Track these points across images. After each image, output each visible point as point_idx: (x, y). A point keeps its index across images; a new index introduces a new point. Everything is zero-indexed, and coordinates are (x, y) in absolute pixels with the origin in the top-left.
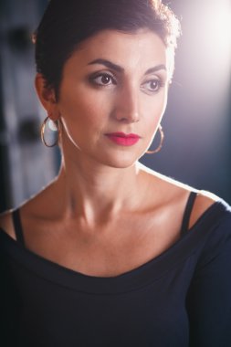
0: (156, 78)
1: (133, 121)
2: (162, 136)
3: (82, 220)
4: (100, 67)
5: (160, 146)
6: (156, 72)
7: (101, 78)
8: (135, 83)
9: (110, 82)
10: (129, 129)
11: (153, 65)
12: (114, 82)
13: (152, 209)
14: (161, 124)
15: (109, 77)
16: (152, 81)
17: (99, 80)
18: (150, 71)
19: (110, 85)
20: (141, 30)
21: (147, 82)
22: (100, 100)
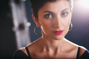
2: (72, 25)
10: (59, 29)
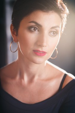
0: (55, 30)
1: (43, 47)
3: (23, 81)
4: (33, 24)
5: (56, 57)
6: (55, 28)
7: (33, 28)
8: (46, 32)
9: (37, 30)
11: (54, 25)
12: (38, 31)
13: (49, 79)
14: (57, 47)
15: (37, 28)
16: (54, 32)
17: (33, 29)
18: (53, 28)
19: (37, 32)
20: (51, 12)
21: (52, 32)
22: (32, 37)
